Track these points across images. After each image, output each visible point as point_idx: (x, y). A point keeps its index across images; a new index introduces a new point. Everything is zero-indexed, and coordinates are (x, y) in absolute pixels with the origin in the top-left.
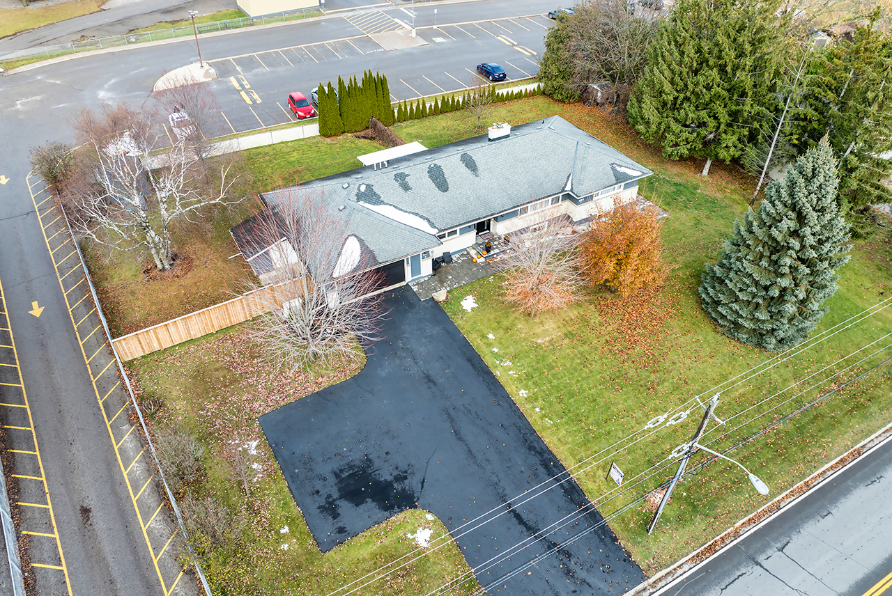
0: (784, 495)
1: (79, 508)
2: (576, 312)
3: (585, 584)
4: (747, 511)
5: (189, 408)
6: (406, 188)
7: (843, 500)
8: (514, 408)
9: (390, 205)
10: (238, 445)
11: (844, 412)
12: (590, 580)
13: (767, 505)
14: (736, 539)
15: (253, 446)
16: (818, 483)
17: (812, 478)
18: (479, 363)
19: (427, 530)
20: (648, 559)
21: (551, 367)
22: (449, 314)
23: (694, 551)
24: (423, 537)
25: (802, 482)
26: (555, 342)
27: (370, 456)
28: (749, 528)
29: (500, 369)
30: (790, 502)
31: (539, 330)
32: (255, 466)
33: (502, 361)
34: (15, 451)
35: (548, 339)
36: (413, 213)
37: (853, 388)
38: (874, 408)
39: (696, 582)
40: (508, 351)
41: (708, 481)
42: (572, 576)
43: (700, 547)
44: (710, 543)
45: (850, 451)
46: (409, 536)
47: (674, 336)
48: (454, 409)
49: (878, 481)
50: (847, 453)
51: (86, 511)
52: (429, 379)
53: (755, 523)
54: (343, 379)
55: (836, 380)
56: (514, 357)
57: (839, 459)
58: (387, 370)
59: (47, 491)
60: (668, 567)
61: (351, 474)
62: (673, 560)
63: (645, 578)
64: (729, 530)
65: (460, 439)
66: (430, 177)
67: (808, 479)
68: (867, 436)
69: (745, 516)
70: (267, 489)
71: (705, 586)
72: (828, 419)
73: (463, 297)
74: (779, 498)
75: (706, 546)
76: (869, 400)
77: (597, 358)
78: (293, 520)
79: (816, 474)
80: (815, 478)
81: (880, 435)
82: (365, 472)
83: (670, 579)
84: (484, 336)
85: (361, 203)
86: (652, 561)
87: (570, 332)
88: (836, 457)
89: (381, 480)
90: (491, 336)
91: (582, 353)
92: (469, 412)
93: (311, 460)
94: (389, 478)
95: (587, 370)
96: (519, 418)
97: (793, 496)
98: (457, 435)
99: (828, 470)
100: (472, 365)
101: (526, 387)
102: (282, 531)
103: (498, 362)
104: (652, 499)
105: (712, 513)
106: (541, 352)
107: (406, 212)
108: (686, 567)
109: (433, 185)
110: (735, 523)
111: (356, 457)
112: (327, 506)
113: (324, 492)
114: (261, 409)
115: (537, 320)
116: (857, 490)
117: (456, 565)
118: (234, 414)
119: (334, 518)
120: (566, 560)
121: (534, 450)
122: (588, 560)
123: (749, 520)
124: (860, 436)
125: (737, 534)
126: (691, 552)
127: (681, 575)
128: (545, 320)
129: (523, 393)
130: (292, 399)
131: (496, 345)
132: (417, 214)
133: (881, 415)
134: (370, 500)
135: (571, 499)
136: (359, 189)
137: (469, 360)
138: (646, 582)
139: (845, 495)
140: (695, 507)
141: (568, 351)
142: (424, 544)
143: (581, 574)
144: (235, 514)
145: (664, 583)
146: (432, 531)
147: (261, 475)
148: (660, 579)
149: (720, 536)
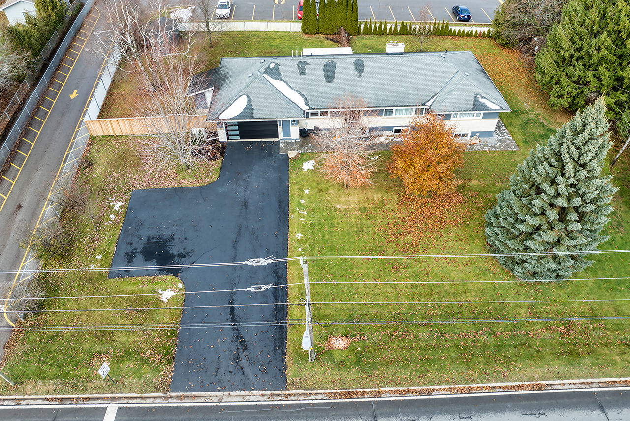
0: (443, 387)
1: (18, 204)
2: (380, 196)
3: (241, 371)
4: (400, 384)
5: (103, 172)
6: (302, 72)
7: (491, 414)
8: (285, 242)
9: (285, 82)
10: (112, 201)
11: (554, 351)
12: (248, 370)
13: (420, 387)
14: (374, 398)
15: (118, 205)
16: (481, 393)
17: (479, 387)
18: (285, 206)
19: (172, 292)
20: (296, 378)
21: (332, 226)
22: (290, 168)
23: (334, 389)
24: (167, 295)
25: (466, 386)
26: (349, 211)
27: (175, 236)
28: (392, 395)
29: (296, 214)
30: (443, 395)
31: (342, 199)
32: (112, 217)
33: (301, 209)
34: (12, 164)
35: (345, 207)
36: (297, 92)
37: (580, 337)
38: (587, 361)
39: (317, 410)
40: (311, 205)
41: (386, 349)
42: (237, 362)
43: (341, 389)
44: (351, 390)
45: (532, 383)
46: (160, 291)
47: (446, 239)
48: (246, 228)
49: (538, 415)
50: (529, 383)
51: (20, 206)
52: (245, 204)
53: (400, 394)
54: (195, 186)
55: (568, 325)
56: (312, 211)
57: (517, 383)
58: (224, 189)
59: (11, 190)
60: (306, 390)
61: (157, 242)
62: (313, 387)
63: (284, 388)
64: (374, 389)
65: (235, 248)
66: (323, 69)
67: (474, 385)
68: (561, 378)
69: (395, 386)
70: (107, 231)
71: (322, 415)
72: (533, 350)
73: (307, 160)
74: (436, 387)
75: (346, 391)
76: (588, 353)
77: (371, 232)
78: (107, 253)
79: (485, 385)
80: (482, 388)
81: (575, 384)
82: (165, 244)
83: (302, 398)
84: (302, 190)
85: (265, 76)
86: (298, 380)
87: (365, 208)
88: (515, 381)
89: (170, 252)
90: (307, 192)
91: (362, 225)
92: (254, 233)
93: (142, 224)
94: (175, 253)
95: (357, 238)
96: (283, 250)
97: (450, 391)
98: (235, 244)
99: (500, 387)
100: (279, 205)
101: (304, 233)
102: (97, 257)
103: (298, 210)
104: (333, 341)
105: (370, 372)
106: (334, 214)
107: (293, 89)
108: (320, 397)
109: (323, 76)
110: (382, 387)
111: (166, 233)
112: (131, 254)
113: (134, 246)
114: (138, 186)
115: (347, 192)
116: (512, 413)
117: (172, 320)
118: (123, 184)
119: (129, 262)
120: (241, 351)
121: (276, 274)
122: (256, 358)
123: (397, 390)
124: (552, 375)
125: (379, 394)
126: (331, 389)
127: (312, 400)
128: (353, 194)
129: (299, 235)
130: (158, 187)
131: (306, 198)
132: (300, 93)
133: (590, 369)
134: (155, 261)
135: (276, 315)
136: (269, 65)
137: (280, 202)
138: (284, 391)
139: (496, 412)
140: (360, 361)
141: (353, 220)
142: (164, 299)
143: (244, 364)
144: (82, 238)
145: (296, 398)
146: (175, 294)
147: (111, 222)
148: (295, 395)
149: (363, 390)
